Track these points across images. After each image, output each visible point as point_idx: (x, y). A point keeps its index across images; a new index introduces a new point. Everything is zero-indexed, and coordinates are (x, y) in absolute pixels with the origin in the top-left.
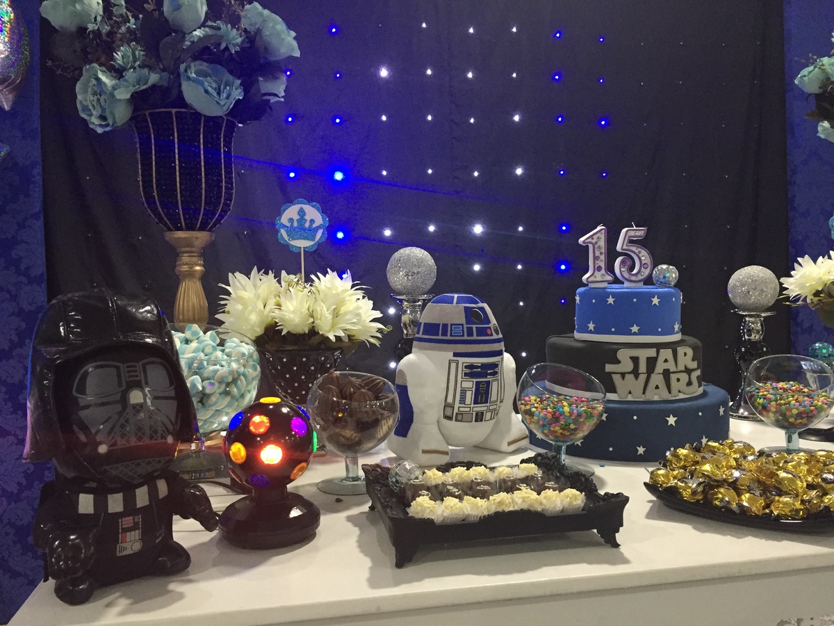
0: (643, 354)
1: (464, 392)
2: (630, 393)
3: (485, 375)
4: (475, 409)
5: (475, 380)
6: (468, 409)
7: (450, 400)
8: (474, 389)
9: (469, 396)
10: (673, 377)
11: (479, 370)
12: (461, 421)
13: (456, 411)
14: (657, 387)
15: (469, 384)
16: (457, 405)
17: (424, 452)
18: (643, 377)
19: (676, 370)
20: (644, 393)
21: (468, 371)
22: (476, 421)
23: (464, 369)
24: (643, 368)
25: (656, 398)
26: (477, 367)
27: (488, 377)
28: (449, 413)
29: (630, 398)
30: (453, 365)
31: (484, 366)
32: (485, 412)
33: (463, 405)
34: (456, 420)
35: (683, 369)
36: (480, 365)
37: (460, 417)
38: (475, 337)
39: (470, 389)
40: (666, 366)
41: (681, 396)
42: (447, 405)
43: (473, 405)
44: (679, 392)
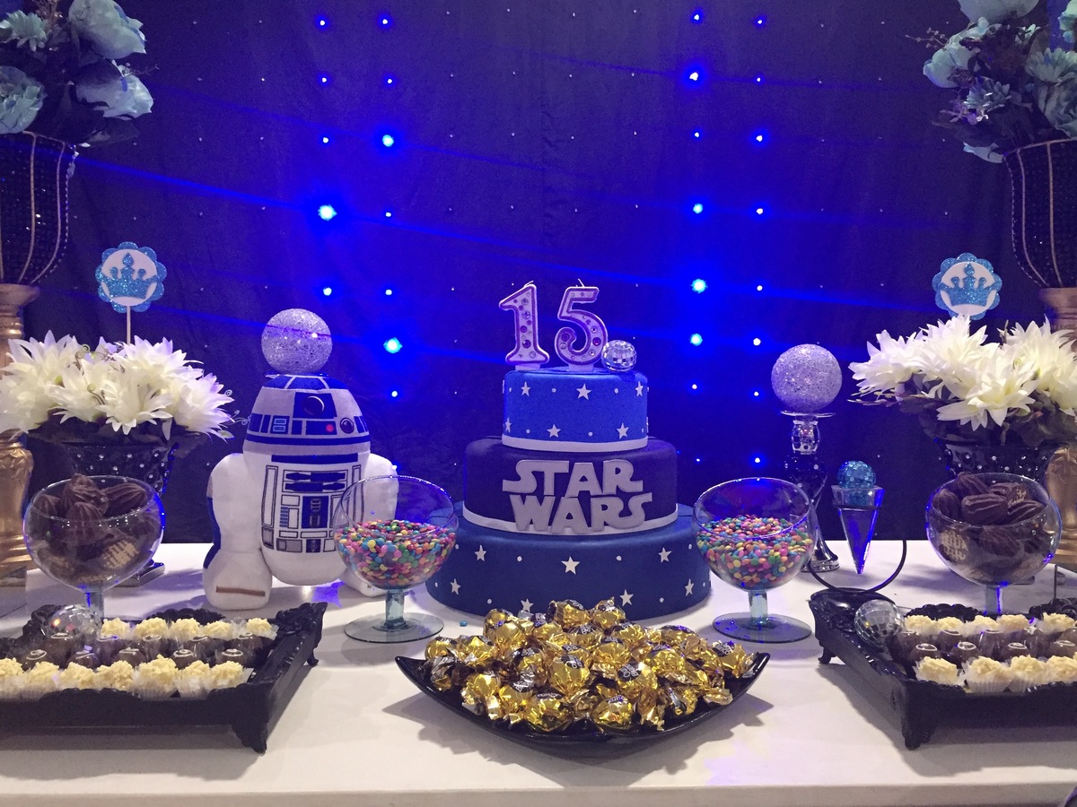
0: (551, 468)
1: (285, 510)
2: (531, 523)
3: (320, 489)
4: (304, 535)
5: (302, 495)
6: (295, 535)
7: (268, 521)
8: (301, 507)
9: (295, 517)
10: (596, 504)
11: (309, 481)
12: (285, 550)
13: (276, 536)
14: (569, 517)
15: (294, 500)
16: (277, 528)
17: (219, 590)
18: (549, 502)
19: (600, 493)
20: (550, 524)
21: (291, 482)
22: (309, 550)
23: (285, 479)
24: (549, 488)
25: (568, 532)
26: (306, 477)
27: (324, 491)
28: (268, 539)
29: (531, 530)
30: (272, 473)
31: (315, 476)
32: (322, 540)
33: (286, 529)
34: (278, 549)
35: (614, 492)
36: (309, 474)
37: (283, 545)
38: (303, 435)
39: (295, 507)
40: (584, 487)
41: (609, 531)
42: (264, 528)
43: (300, 530)
44: (606, 524)
